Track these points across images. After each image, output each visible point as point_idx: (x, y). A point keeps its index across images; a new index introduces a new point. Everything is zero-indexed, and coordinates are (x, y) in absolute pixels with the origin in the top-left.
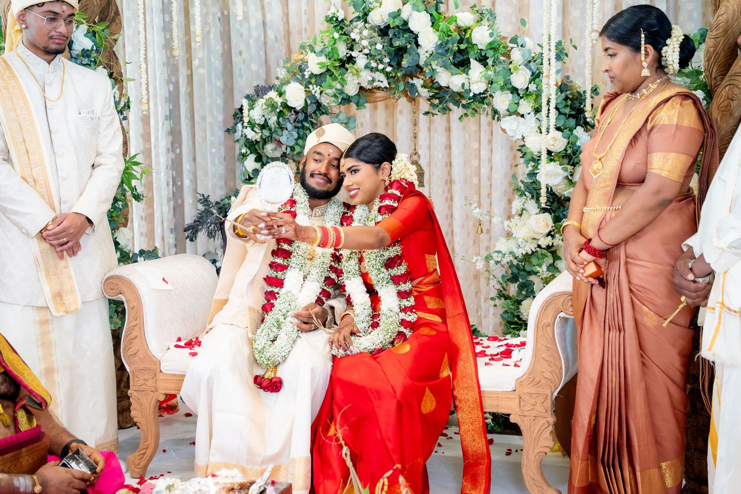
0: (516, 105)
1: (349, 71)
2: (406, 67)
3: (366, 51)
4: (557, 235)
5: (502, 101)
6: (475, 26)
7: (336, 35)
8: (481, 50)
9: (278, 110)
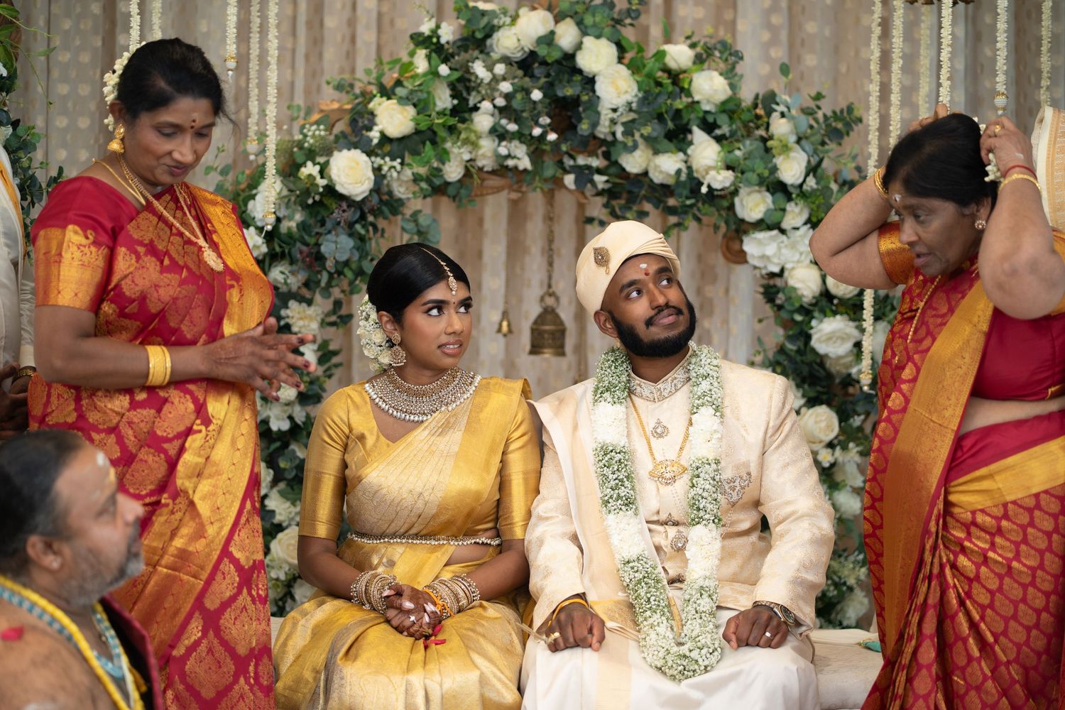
0: (779, 214)
1: (463, 136)
2: (586, 134)
3: (500, 102)
4: (851, 445)
5: (753, 205)
6: (697, 71)
7: (444, 70)
8: (707, 112)
9: (310, 201)
